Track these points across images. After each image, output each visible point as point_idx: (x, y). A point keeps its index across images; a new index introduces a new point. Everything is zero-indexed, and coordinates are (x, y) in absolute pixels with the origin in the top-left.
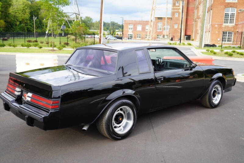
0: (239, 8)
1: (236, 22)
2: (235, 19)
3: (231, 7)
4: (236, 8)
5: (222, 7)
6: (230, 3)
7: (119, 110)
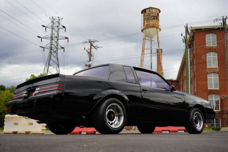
0: (222, 95)
1: (221, 109)
2: (219, 105)
3: (214, 94)
4: (220, 95)
5: (205, 94)
6: (212, 90)
7: (108, 110)
